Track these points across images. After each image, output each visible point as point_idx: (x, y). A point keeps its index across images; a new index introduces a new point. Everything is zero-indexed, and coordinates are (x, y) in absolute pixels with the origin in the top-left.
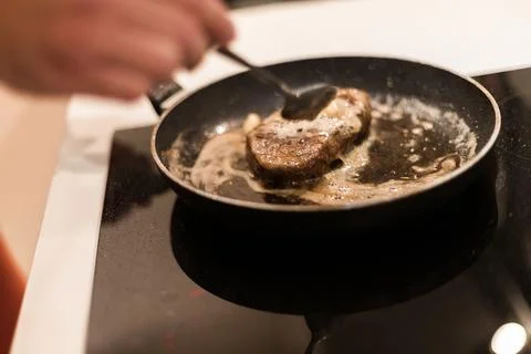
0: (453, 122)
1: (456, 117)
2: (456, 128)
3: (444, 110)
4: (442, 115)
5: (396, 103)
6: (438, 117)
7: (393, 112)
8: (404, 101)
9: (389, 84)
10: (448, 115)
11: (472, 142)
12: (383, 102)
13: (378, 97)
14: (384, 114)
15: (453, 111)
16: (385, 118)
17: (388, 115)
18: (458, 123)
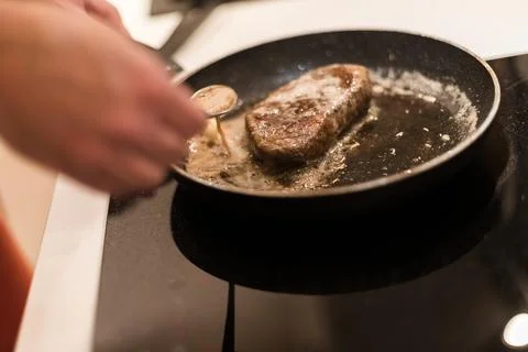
0: (455, 95)
1: (458, 90)
3: (445, 83)
4: (444, 88)
5: (398, 77)
9: (391, 57)
10: (450, 88)
11: (473, 117)
13: (380, 71)
15: (455, 84)
17: (389, 90)
18: (459, 96)
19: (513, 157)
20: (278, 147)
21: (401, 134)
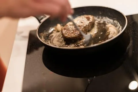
0: (116, 23)
1: (117, 22)
2: (117, 25)
4: (113, 21)
5: (102, 18)
6: (112, 22)
7: (101, 21)
8: (104, 18)
9: (100, 13)
10: (115, 21)
11: (121, 29)
12: (99, 18)
13: (97, 17)
14: (99, 21)
15: (116, 20)
16: (99, 22)
18: (117, 23)
19: (131, 41)
20: (69, 36)
21: (102, 33)
